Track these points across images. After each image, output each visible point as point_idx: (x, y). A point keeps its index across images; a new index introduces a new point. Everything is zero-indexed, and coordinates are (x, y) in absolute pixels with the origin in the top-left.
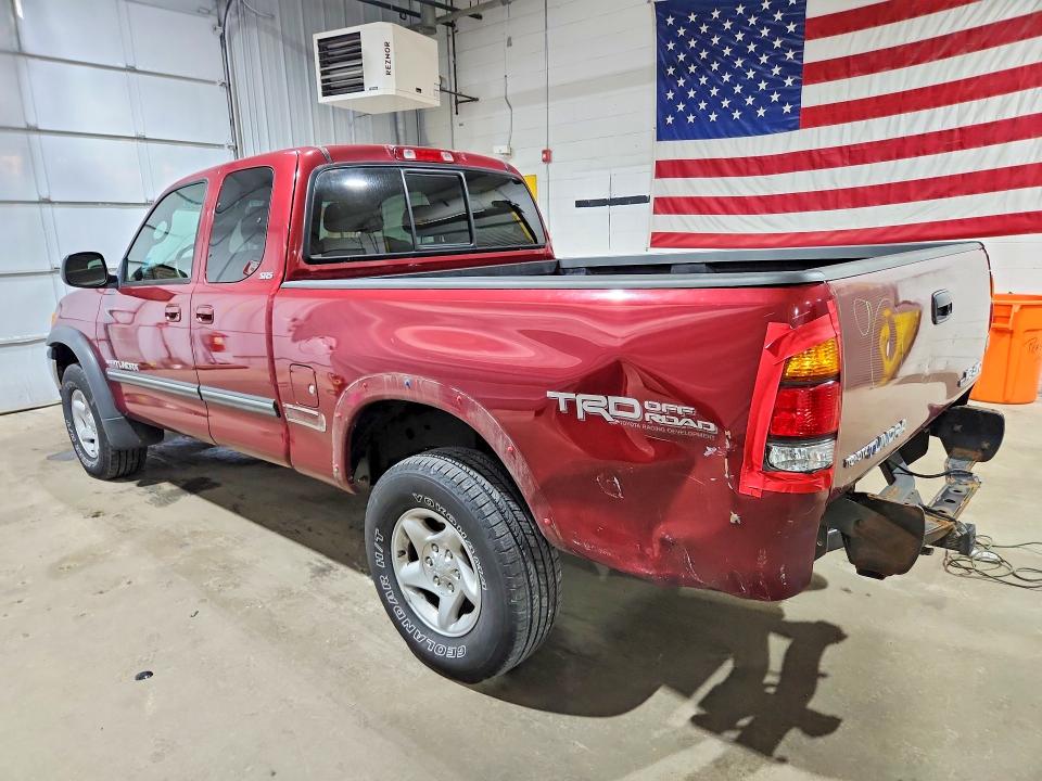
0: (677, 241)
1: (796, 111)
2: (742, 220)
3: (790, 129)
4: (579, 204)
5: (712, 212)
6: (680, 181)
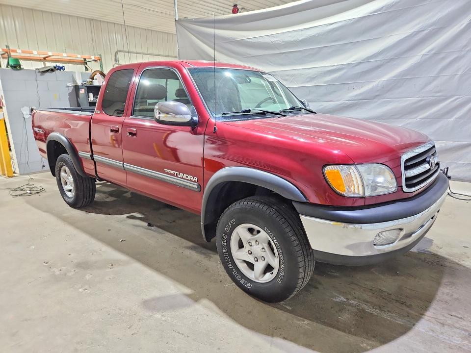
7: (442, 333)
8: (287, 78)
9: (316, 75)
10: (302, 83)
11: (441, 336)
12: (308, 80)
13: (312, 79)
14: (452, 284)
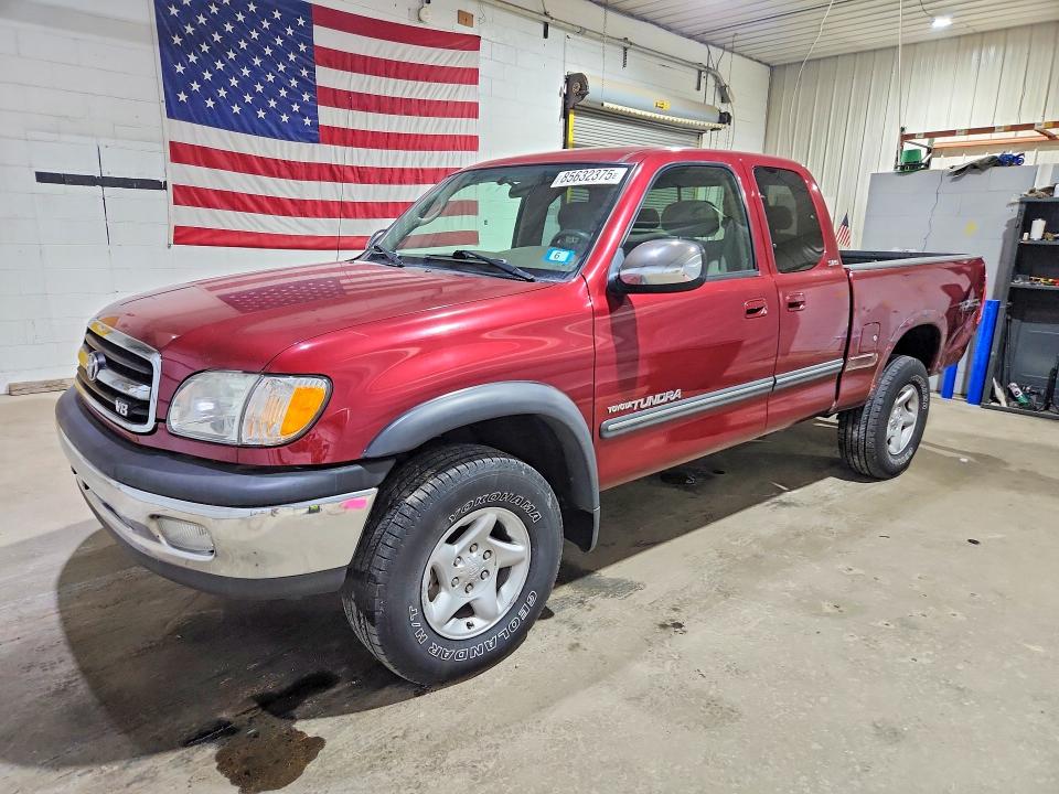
0: (211, 237)
1: (315, 125)
2: (279, 220)
3: (312, 142)
4: (42, 177)
5: (247, 209)
6: (204, 170)
7: (14, 608)
11: (13, 605)
14: (61, 692)
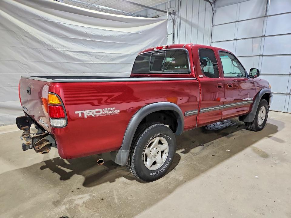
8: (98, 57)
9: (115, 58)
10: (108, 61)
12: (111, 60)
13: (113, 59)
